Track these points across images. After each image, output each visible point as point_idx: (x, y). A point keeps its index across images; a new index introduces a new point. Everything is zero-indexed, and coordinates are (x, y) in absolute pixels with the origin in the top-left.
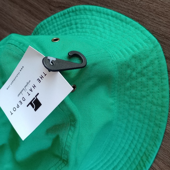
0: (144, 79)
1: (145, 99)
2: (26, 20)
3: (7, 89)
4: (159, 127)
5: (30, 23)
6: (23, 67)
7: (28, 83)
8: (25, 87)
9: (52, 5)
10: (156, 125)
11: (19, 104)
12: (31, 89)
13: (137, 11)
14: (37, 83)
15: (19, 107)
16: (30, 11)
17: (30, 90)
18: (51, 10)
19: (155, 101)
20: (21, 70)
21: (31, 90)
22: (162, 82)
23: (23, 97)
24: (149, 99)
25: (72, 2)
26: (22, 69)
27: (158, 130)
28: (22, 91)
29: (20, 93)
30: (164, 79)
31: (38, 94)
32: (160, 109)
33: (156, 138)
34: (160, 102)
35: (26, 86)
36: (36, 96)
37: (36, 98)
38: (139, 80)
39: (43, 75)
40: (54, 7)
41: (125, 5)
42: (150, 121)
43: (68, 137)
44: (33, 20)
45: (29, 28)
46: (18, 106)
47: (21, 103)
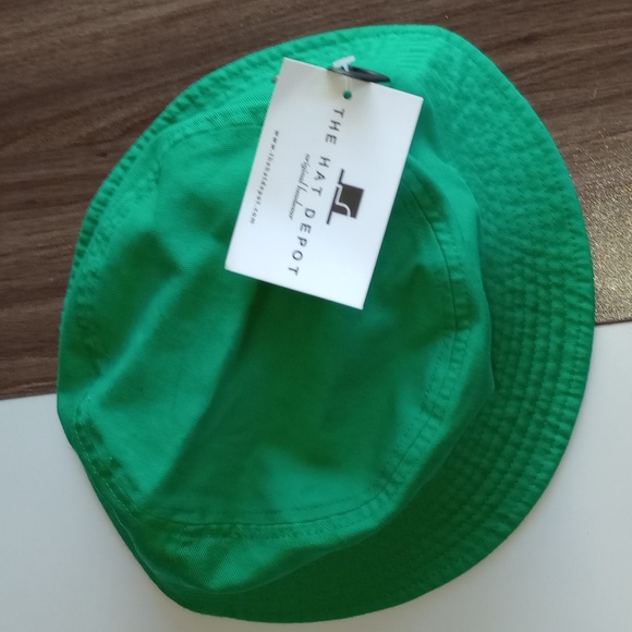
0: (473, 106)
1: (498, 149)
2: (29, 235)
3: (253, 221)
4: (561, 189)
5: (48, 231)
6: (277, 133)
7: (304, 167)
8: (301, 180)
9: (100, 143)
10: (551, 189)
11: (304, 235)
12: (320, 174)
13: (353, 8)
14: (328, 150)
15: (306, 240)
16: (31, 203)
17: (319, 178)
18: (104, 154)
19: (520, 142)
20: (273, 147)
21: (321, 176)
22: (507, 98)
23: (307, 210)
24: (506, 142)
25: (162, 98)
26: (275, 140)
27: (562, 197)
28: (296, 196)
29: (294, 205)
30: (507, 88)
31: (343, 171)
32: (538, 151)
33: (569, 217)
34: (529, 137)
35: (303, 175)
36: (340, 183)
37: (341, 187)
38: (466, 111)
39: (337, 117)
40: (109, 141)
41: (315, 14)
42: (534, 190)
43: (445, 247)
44: (54, 219)
45: (51, 247)
46: (303, 241)
47: (306, 227)
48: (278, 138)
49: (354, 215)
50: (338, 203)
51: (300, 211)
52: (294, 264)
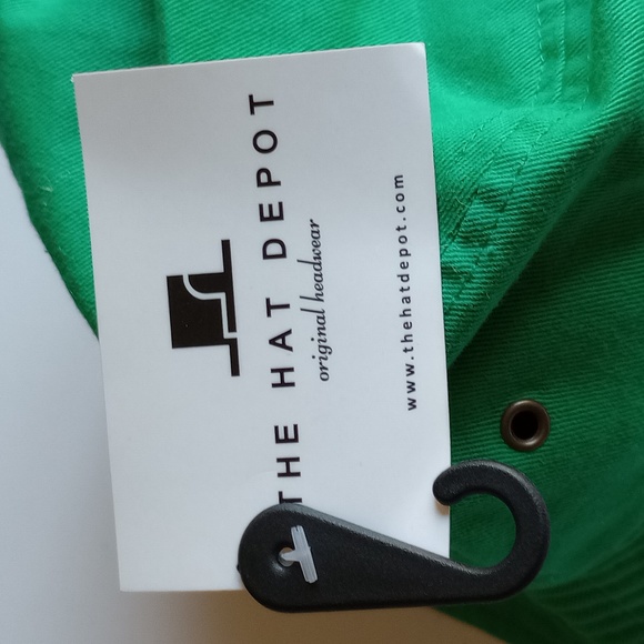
3: (399, 182)
6: (412, 404)
7: (325, 350)
8: (321, 317)
11: (269, 196)
12: (283, 346)
15: (260, 184)
17: (283, 336)
21: (280, 341)
23: (283, 255)
26: (411, 387)
28: (319, 278)
29: (318, 257)
31: (235, 371)
35: (321, 330)
36: (233, 344)
37: (227, 335)
39: (290, 487)
46: (265, 179)
47: (270, 215)
48: (404, 396)
49: (174, 283)
50: (222, 296)
51: (299, 246)
52: (263, 119)
